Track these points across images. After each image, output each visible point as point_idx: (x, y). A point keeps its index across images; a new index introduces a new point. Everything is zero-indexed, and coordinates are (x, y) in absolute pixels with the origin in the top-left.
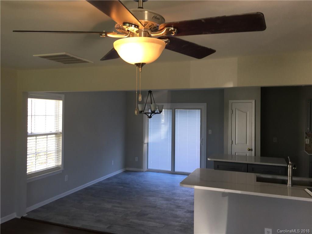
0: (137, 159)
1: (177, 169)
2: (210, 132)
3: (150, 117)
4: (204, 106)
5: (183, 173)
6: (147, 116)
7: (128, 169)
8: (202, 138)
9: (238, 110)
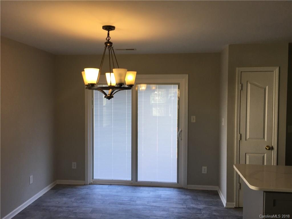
0: (74, 165)
1: (141, 178)
2: (193, 119)
3: (110, 97)
4: (184, 79)
5: (151, 182)
6: (104, 96)
7: (59, 182)
8: (180, 130)
9: (251, 84)
